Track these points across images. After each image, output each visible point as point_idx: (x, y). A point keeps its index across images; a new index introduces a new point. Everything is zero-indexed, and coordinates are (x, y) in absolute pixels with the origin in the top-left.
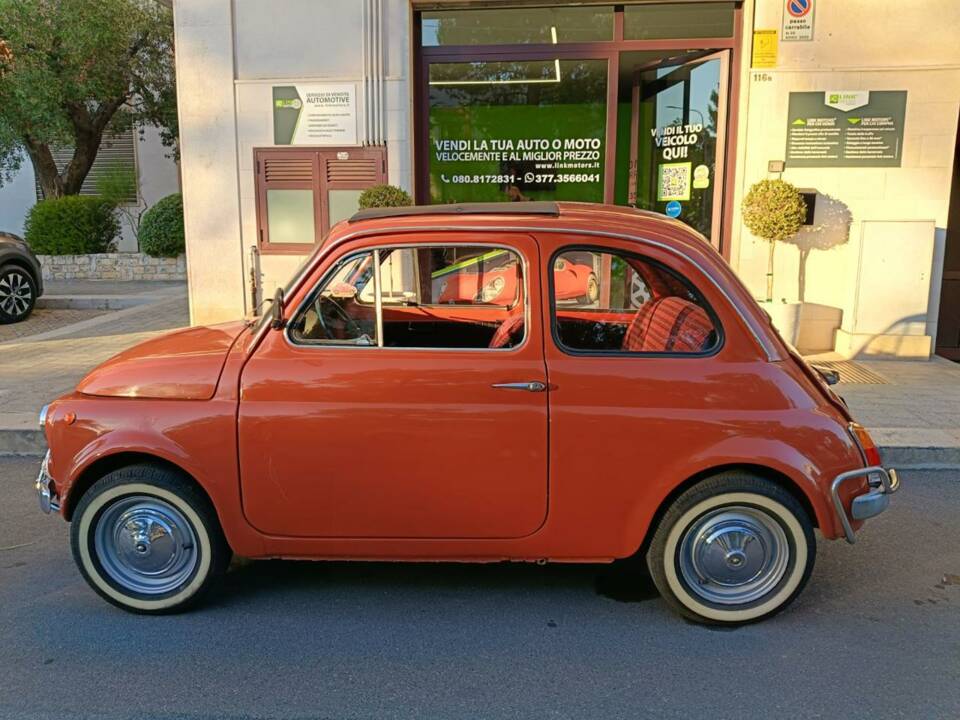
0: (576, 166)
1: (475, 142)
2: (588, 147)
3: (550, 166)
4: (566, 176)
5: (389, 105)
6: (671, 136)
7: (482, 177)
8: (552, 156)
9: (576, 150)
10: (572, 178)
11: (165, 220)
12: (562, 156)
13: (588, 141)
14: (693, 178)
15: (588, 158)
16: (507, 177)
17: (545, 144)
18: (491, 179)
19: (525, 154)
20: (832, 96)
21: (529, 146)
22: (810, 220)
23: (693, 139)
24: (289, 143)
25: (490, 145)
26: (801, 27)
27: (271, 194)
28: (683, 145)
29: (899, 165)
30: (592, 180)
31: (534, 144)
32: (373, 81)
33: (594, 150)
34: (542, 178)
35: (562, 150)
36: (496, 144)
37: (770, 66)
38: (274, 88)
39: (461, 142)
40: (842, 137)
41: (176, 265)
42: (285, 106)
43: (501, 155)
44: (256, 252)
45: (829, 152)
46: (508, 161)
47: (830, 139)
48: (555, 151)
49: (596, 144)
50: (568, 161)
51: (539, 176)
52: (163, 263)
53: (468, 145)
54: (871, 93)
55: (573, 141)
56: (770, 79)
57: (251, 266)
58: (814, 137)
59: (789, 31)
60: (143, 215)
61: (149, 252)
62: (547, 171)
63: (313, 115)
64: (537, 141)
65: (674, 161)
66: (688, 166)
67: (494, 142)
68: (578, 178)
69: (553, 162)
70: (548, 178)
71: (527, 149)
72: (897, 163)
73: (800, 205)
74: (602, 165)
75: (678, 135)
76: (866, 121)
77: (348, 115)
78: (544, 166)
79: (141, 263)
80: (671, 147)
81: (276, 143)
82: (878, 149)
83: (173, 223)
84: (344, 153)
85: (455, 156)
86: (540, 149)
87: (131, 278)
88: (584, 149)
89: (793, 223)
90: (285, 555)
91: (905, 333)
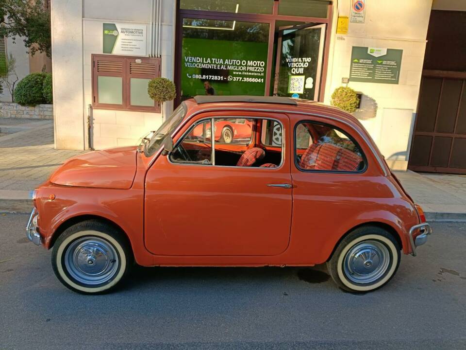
0: (252, 74)
1: (204, 59)
2: (258, 65)
3: (240, 73)
4: (248, 79)
5: (163, 38)
6: (296, 62)
7: (207, 76)
8: (241, 68)
9: (253, 66)
10: (251, 80)
11: (30, 86)
12: (246, 69)
13: (259, 62)
14: (305, 83)
15: (258, 71)
16: (219, 77)
17: (238, 63)
18: (211, 78)
19: (228, 66)
20: (371, 50)
21: (231, 63)
22: (358, 106)
23: (306, 65)
24: (111, 53)
25: (212, 61)
26: (360, 16)
27: (100, 78)
28: (301, 67)
29: (397, 83)
30: (260, 81)
31: (233, 62)
32: (156, 25)
33: (261, 67)
34: (236, 79)
35: (246, 66)
36: (215, 61)
37: (345, 34)
38: (104, 24)
39: (197, 58)
40: (374, 69)
41: (34, 110)
42: (109, 34)
43: (217, 66)
44: (91, 108)
45: (368, 76)
46: (220, 70)
47: (369, 69)
48: (243, 66)
49: (262, 64)
50: (249, 71)
51: (235, 78)
52: (27, 109)
53: (201, 60)
54: (388, 50)
55: (252, 62)
56: (344, 39)
57: (88, 115)
58: (362, 68)
59: (354, 18)
60: (16, 83)
61: (20, 103)
62: (239, 76)
63: (124, 39)
64: (235, 61)
65: (296, 74)
66: (303, 77)
67: (214, 59)
68: (254, 80)
69: (242, 72)
70: (239, 79)
71: (229, 64)
72: (397, 82)
73: (357, 99)
74: (265, 74)
75: (299, 62)
76: (384, 62)
77: (142, 41)
78: (237, 73)
79: (15, 108)
80: (296, 68)
81: (104, 53)
82: (389, 76)
83: (34, 89)
84: (139, 60)
85: (194, 65)
86: (236, 65)
87: (9, 116)
88: (257, 66)
89: (353, 108)
90: (163, 264)
91: (396, 160)
